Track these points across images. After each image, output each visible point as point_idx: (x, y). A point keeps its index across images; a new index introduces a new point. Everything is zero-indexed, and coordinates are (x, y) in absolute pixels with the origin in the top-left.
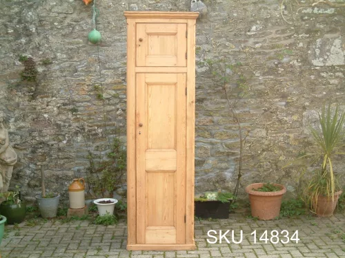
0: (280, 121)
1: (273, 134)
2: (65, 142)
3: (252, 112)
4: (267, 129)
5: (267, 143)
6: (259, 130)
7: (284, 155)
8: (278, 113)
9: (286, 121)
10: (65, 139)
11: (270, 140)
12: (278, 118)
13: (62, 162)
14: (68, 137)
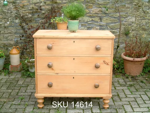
0: (144, 12)
1: (140, 20)
2: (8, 23)
3: (127, 5)
4: (136, 17)
5: (135, 25)
6: (130, 17)
7: (145, 34)
8: (143, 7)
9: (148, 12)
10: (8, 21)
11: (137, 24)
12: (143, 10)
13: (7, 35)
14: (10, 19)
